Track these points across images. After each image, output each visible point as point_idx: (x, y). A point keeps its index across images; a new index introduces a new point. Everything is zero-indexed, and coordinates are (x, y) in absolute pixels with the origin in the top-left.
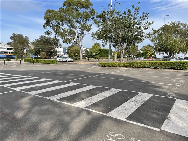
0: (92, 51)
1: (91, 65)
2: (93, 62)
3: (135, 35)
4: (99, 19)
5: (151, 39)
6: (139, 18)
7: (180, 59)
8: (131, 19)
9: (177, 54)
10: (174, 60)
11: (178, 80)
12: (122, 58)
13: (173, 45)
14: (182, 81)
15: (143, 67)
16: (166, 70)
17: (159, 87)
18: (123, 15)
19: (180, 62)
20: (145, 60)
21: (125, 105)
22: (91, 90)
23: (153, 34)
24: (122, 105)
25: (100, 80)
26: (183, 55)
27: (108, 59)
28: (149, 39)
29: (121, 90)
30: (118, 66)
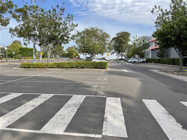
0: (10, 49)
1: (10, 67)
2: (13, 63)
3: (62, 36)
4: (19, 14)
5: (75, 40)
6: (64, 18)
7: (99, 59)
8: (56, 18)
9: (96, 55)
10: (94, 60)
11: (103, 78)
12: (49, 58)
13: (94, 47)
14: (106, 79)
15: (71, 68)
16: (91, 69)
17: (90, 87)
18: (48, 13)
19: (101, 62)
20: (71, 60)
21: (60, 113)
22: (13, 100)
23: (77, 36)
24: (57, 114)
25: (25, 85)
26: (101, 56)
27: (32, 59)
28: (73, 40)
29: (52, 95)
30: (44, 67)
